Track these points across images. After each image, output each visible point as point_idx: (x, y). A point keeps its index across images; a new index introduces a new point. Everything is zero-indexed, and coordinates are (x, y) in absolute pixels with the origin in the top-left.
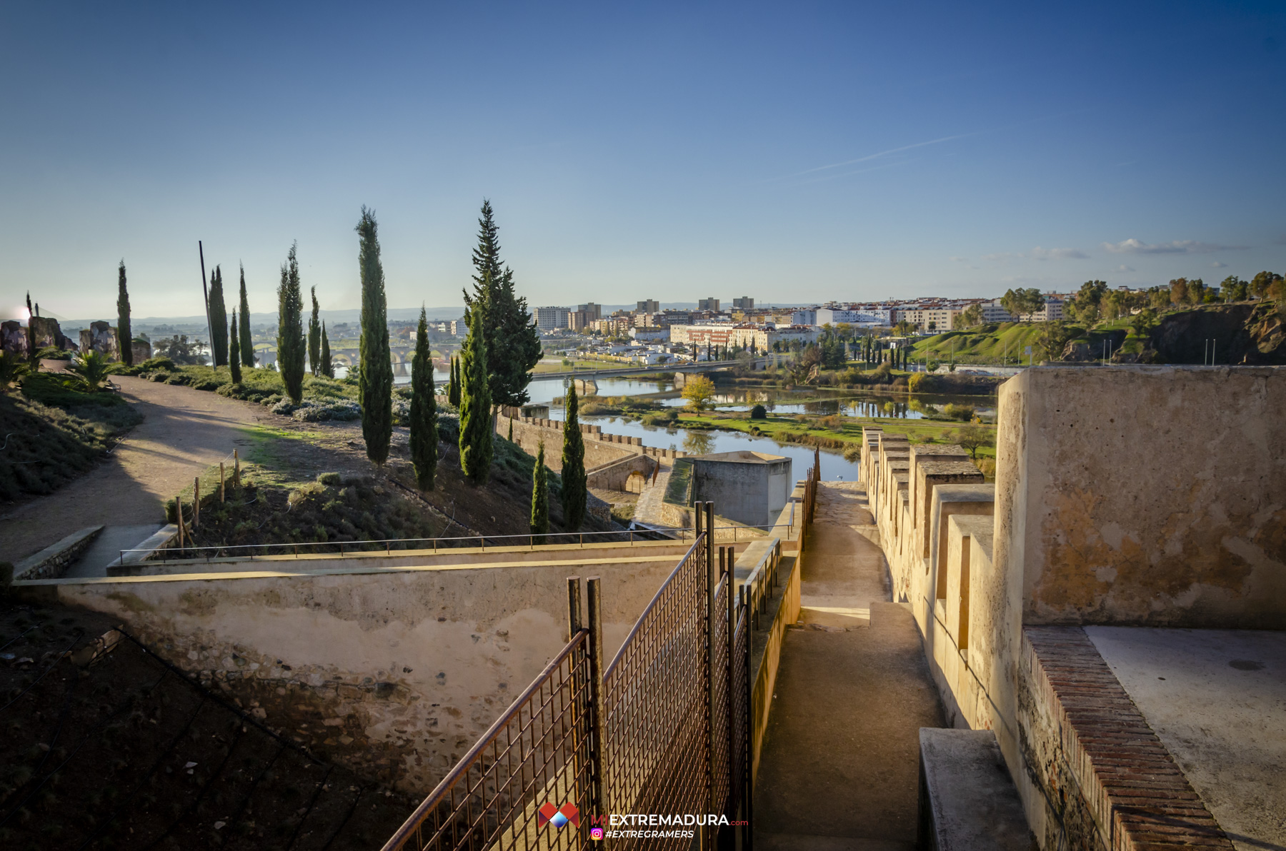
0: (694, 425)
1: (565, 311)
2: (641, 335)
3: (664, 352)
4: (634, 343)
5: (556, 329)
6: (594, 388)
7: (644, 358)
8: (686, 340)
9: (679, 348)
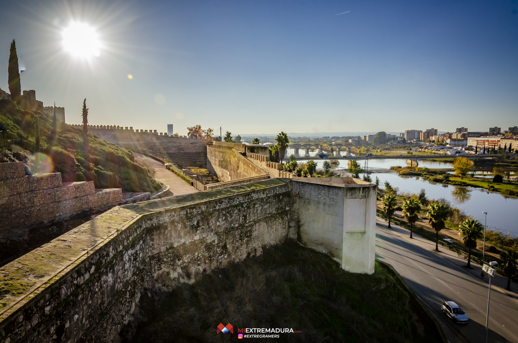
0: (457, 183)
1: (419, 132)
2: (453, 143)
3: (462, 149)
4: (448, 146)
5: (414, 140)
6: (416, 164)
7: (449, 152)
8: (474, 144)
9: (470, 148)
